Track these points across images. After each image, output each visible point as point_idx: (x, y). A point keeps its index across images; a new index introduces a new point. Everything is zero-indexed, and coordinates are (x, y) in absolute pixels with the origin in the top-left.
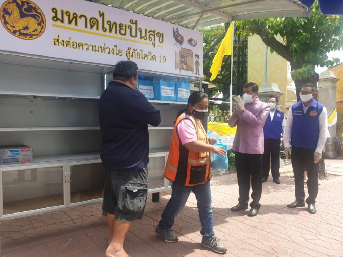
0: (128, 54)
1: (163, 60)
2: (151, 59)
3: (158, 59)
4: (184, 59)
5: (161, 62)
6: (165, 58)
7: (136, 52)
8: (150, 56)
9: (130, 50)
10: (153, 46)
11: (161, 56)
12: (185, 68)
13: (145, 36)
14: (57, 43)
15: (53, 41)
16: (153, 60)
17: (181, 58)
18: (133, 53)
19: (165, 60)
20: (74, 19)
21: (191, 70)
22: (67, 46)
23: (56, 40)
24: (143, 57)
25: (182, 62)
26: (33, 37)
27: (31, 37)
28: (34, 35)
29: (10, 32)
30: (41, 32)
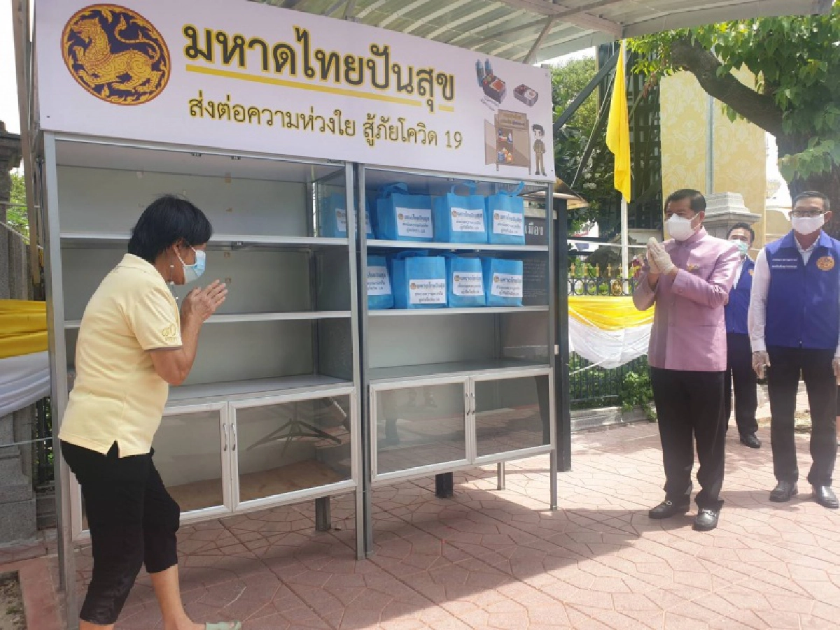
0: (369, 131)
1: (454, 144)
2: (424, 141)
3: (442, 139)
4: (506, 138)
5: (449, 146)
6: (458, 137)
7: (387, 125)
8: (422, 133)
9: (373, 120)
10: (429, 108)
11: (448, 133)
12: (510, 159)
13: (410, 84)
14: (196, 109)
15: (190, 105)
16: (430, 143)
17: (500, 134)
18: (382, 127)
19: (460, 141)
20: (238, 51)
21: (526, 163)
22: (220, 117)
23: (195, 103)
24: (406, 136)
25: (501, 144)
26: (143, 98)
27: (138, 99)
28: (145, 93)
29: (89, 89)
30: (160, 86)
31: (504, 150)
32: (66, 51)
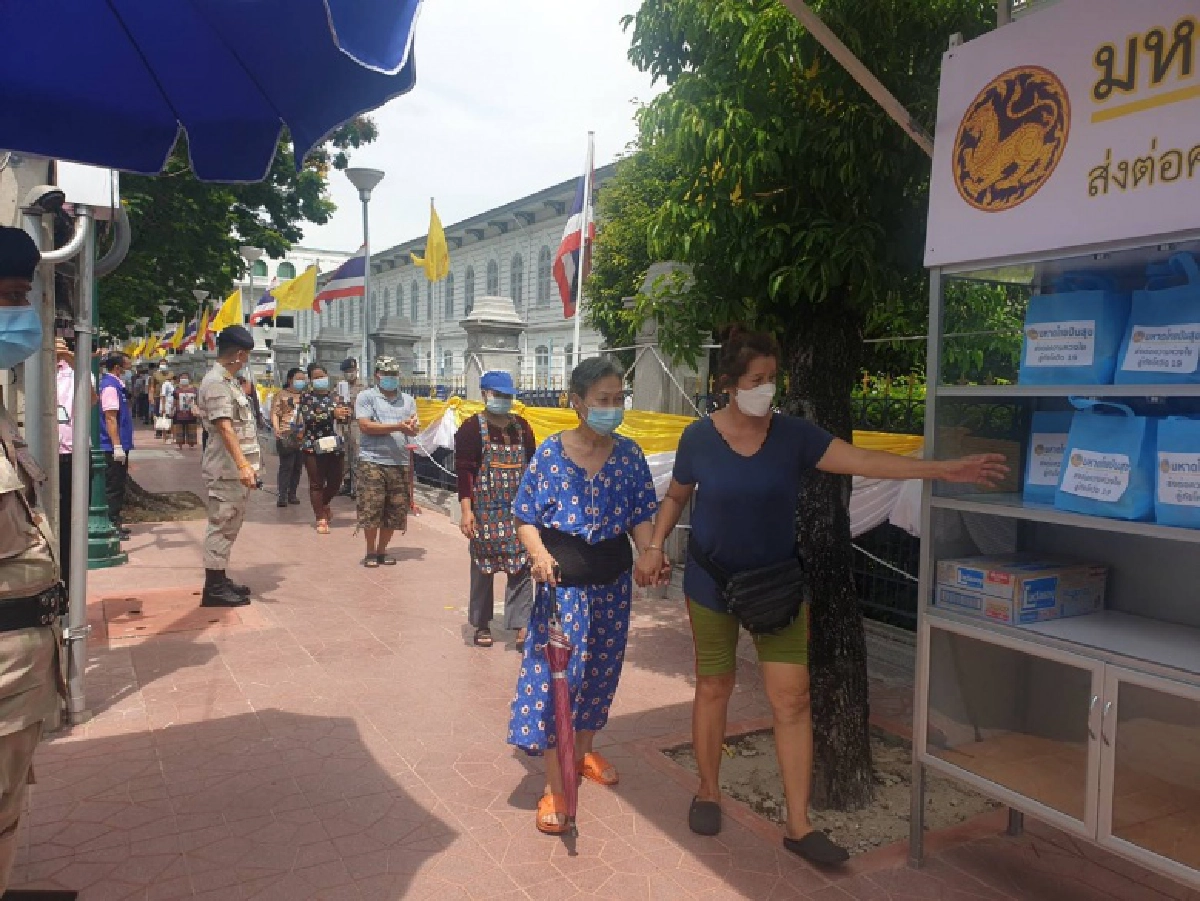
14: (1099, 183)
15: (1089, 180)
20: (1180, 50)
22: (1136, 182)
23: (1097, 173)
26: (1028, 191)
27: (1022, 194)
28: (1032, 182)
29: (971, 201)
30: (1051, 164)
32: (956, 159)
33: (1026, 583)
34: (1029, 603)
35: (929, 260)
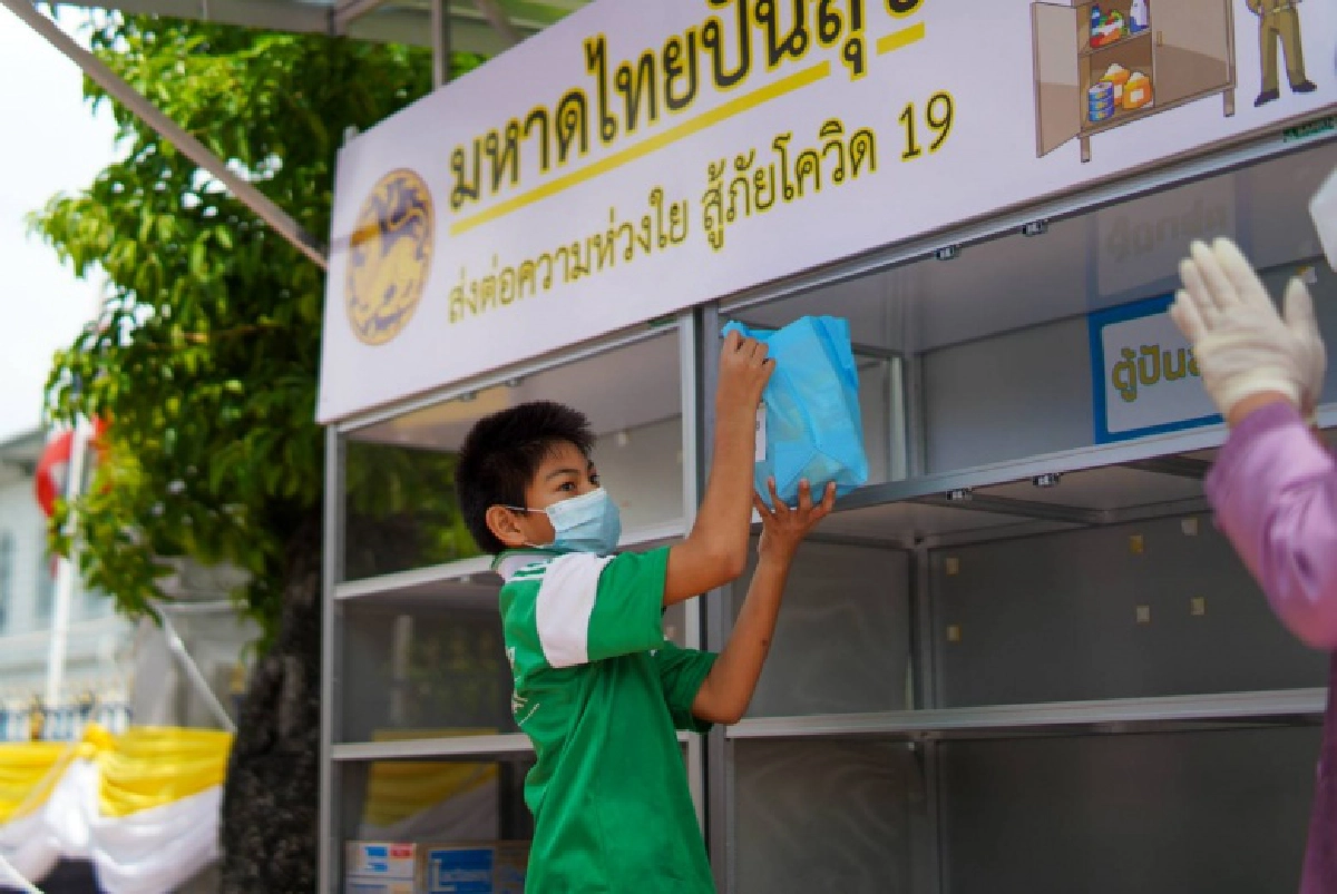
0: (713, 211)
1: (925, 135)
2: (839, 175)
3: (890, 140)
4: (1119, 24)
5: (912, 152)
6: (939, 112)
7: (749, 174)
8: (834, 151)
9: (719, 179)
10: (851, 65)
11: (909, 111)
12: (1136, 96)
13: (799, 30)
14: (457, 307)
15: (449, 306)
16: (855, 169)
17: (1095, 23)
18: (740, 187)
19: (948, 119)
20: (510, 154)
21: (1220, 81)
23: (455, 296)
24: (792, 180)
25: (1096, 55)
26: (404, 319)
27: (399, 323)
28: (407, 307)
30: (421, 286)
31: (1114, 70)
33: (435, 855)
34: (443, 884)
35: (326, 411)
